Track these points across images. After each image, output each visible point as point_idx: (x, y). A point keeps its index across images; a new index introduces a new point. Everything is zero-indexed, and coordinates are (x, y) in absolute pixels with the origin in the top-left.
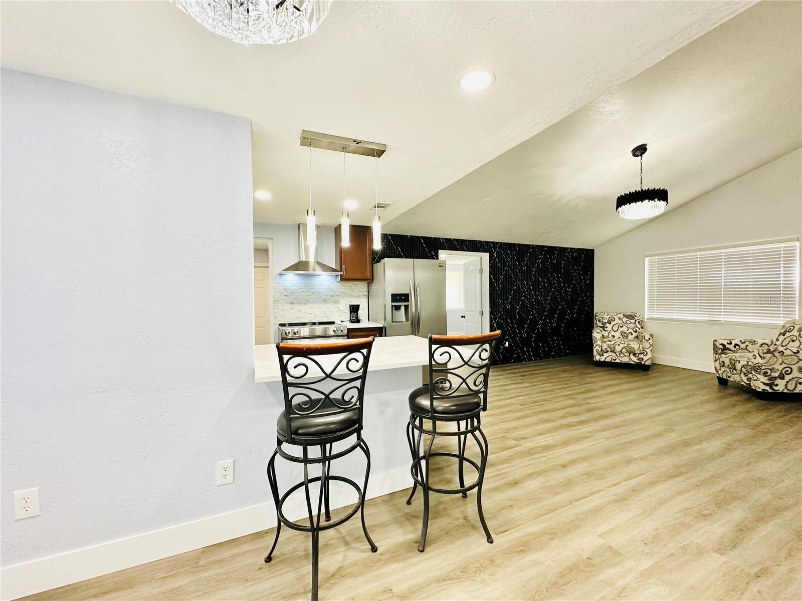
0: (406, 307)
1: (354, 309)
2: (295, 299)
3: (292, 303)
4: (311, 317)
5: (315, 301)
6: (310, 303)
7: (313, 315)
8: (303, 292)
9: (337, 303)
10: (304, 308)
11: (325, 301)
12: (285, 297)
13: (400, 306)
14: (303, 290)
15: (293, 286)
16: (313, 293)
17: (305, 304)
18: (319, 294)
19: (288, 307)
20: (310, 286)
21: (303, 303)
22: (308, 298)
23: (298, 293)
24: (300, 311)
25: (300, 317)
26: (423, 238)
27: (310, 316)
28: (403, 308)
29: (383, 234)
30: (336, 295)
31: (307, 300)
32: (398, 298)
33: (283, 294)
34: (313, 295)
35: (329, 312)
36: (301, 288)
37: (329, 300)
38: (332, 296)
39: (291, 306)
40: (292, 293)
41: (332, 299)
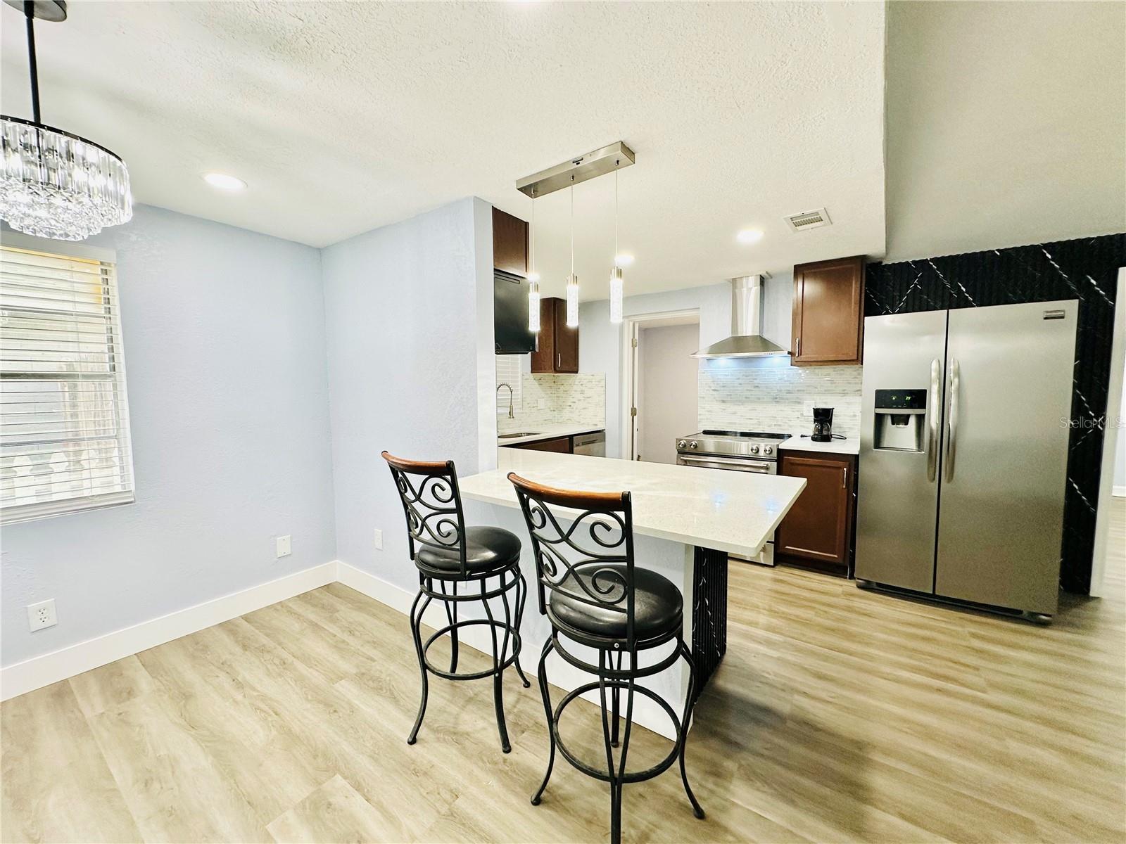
0: (920, 419)
1: (823, 417)
2: (728, 395)
3: (723, 402)
4: (753, 424)
5: (759, 399)
6: (752, 402)
7: (755, 421)
8: (740, 384)
9: (799, 403)
10: (742, 409)
11: (776, 400)
12: (714, 393)
13: (908, 416)
14: (740, 381)
15: (726, 375)
16: (757, 387)
17: (742, 403)
18: (767, 387)
19: (716, 407)
20: (752, 375)
21: (740, 402)
22: (748, 394)
23: (734, 387)
24: (735, 413)
25: (735, 424)
26: (1050, 247)
27: (748, 421)
28: (912, 421)
29: (914, 262)
30: (796, 389)
31: (746, 398)
32: (894, 399)
33: (710, 387)
34: (757, 389)
35: (784, 418)
36: (738, 379)
37: (783, 399)
38: (789, 392)
39: (723, 406)
40: (724, 386)
41: (789, 396)
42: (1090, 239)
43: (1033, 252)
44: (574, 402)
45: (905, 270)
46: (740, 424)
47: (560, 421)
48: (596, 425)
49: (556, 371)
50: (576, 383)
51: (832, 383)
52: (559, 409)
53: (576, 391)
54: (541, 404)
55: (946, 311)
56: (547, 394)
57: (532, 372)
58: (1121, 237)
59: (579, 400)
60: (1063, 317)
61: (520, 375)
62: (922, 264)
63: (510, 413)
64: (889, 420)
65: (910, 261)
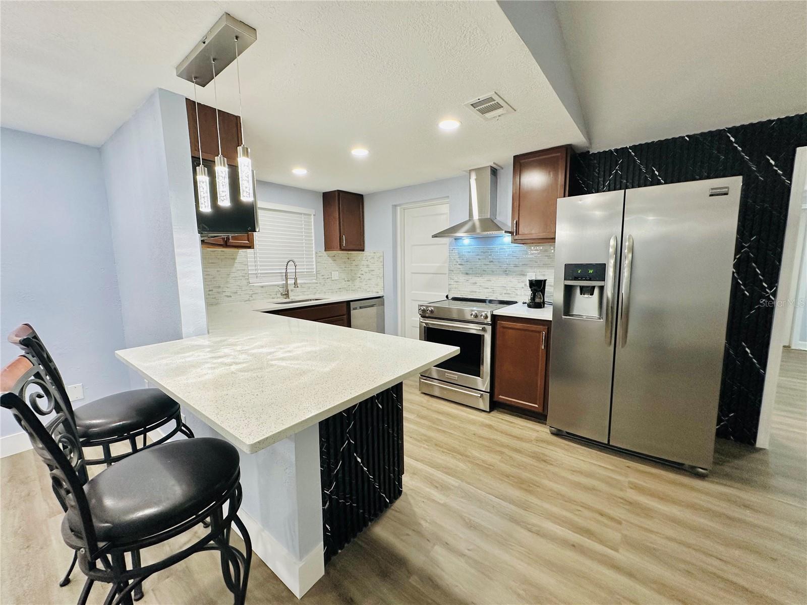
1: (538, 287)
2: (470, 268)
3: (467, 274)
4: (489, 293)
5: (493, 272)
6: (488, 274)
7: (491, 290)
8: (479, 259)
9: (523, 275)
10: (480, 280)
11: (506, 272)
12: (460, 267)
13: (594, 287)
14: (479, 257)
15: (469, 252)
16: (492, 261)
17: (481, 275)
18: (499, 262)
19: (462, 278)
20: (488, 252)
21: (479, 274)
22: (485, 267)
23: (474, 262)
24: (476, 283)
26: (734, 130)
27: (486, 290)
28: (596, 291)
29: (616, 150)
30: (521, 264)
31: (484, 271)
32: (579, 272)
33: (457, 262)
34: (492, 263)
35: (512, 287)
36: (478, 255)
37: (510, 271)
38: (516, 266)
39: (467, 277)
40: (467, 261)
41: (516, 269)
42: (770, 121)
43: (718, 136)
44: (363, 274)
45: (609, 157)
46: (479, 292)
47: (353, 289)
48: (378, 292)
49: (341, 249)
50: (364, 259)
51: (548, 258)
52: (353, 279)
53: (363, 265)
54: (336, 275)
55: (623, 191)
56: (342, 268)
57: (325, 251)
58: (800, 117)
59: (366, 273)
60: (726, 194)
61: (314, 253)
62: (623, 151)
63: (295, 283)
64: (578, 291)
65: (613, 149)
